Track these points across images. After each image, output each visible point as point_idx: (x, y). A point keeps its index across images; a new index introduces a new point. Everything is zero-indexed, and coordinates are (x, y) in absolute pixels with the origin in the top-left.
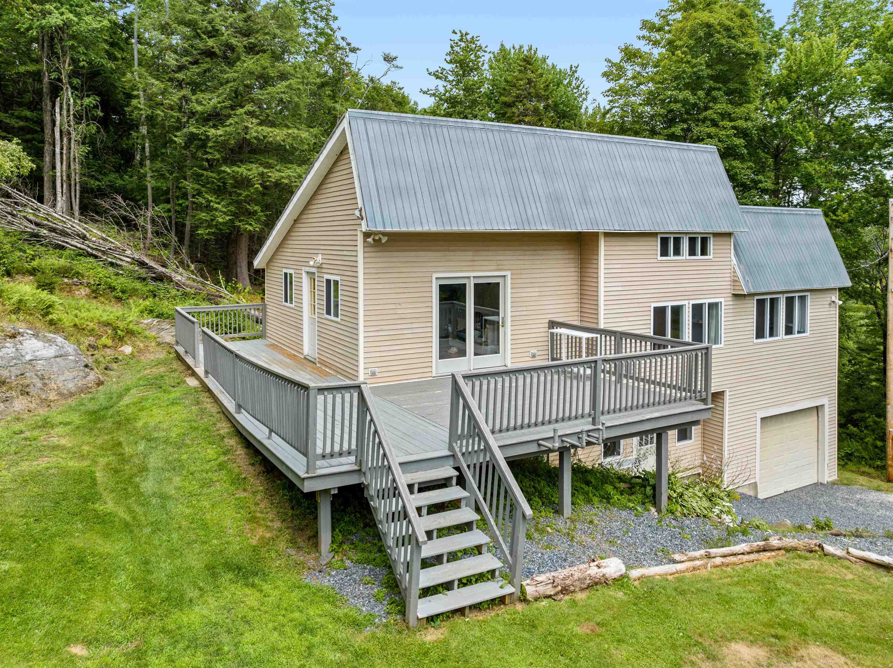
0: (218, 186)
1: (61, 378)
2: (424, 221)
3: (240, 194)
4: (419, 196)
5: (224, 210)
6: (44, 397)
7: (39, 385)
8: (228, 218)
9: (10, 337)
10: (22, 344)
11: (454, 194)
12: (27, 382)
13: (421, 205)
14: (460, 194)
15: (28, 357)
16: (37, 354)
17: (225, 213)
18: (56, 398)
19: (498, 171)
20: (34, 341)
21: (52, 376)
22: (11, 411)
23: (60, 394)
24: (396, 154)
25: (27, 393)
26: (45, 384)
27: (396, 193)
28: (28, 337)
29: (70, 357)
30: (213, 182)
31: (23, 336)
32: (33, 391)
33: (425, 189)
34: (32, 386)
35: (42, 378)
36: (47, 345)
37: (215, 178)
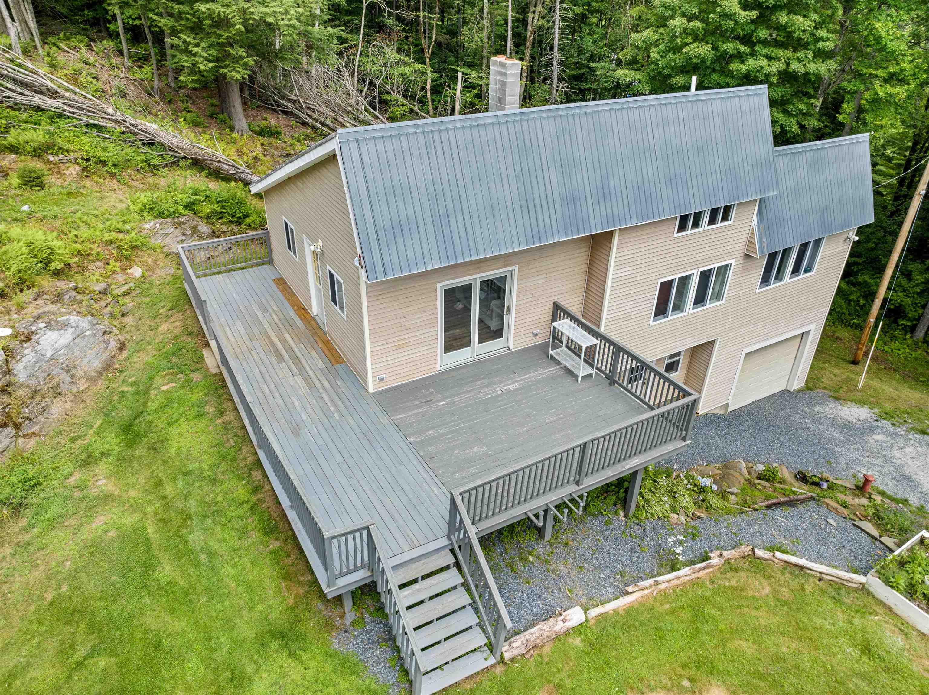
0: (194, 23)
1: (85, 361)
2: (428, 259)
3: (221, 36)
4: (422, 229)
5: (205, 54)
6: (75, 390)
7: (68, 379)
8: (211, 65)
9: (25, 341)
10: (39, 344)
11: (460, 219)
12: (55, 381)
13: (424, 240)
14: (467, 218)
15: (49, 354)
16: (56, 346)
17: (206, 59)
18: (86, 386)
19: (510, 178)
20: (49, 333)
21: (77, 363)
22: (51, 420)
23: (89, 379)
24: (396, 181)
25: (60, 394)
26: (72, 376)
27: (397, 231)
28: (42, 332)
29: (88, 333)
30: (187, 19)
31: (37, 334)
32: (63, 389)
33: (429, 220)
34: (61, 384)
35: (68, 370)
36: (62, 331)
37: (188, 13)
